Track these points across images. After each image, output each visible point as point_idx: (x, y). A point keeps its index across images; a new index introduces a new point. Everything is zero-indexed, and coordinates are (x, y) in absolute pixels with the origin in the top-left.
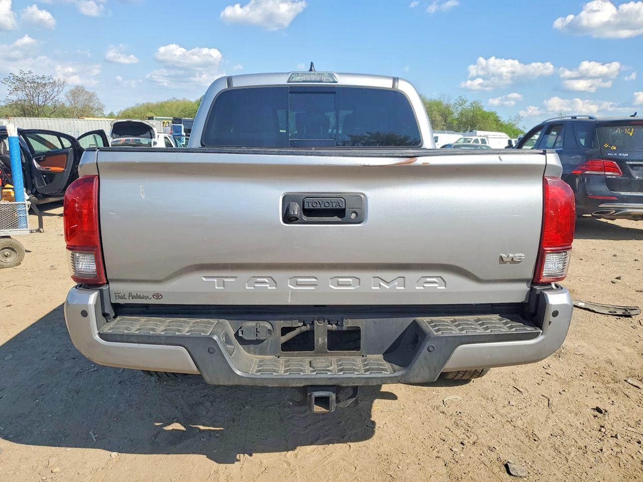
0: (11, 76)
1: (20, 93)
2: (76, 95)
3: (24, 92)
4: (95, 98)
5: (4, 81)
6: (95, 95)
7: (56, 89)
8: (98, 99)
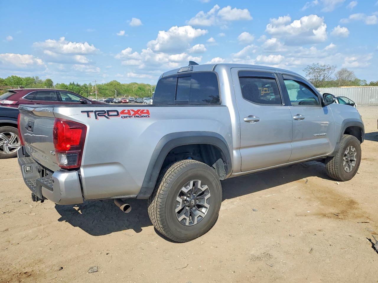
0: (308, 67)
1: (311, 75)
2: (341, 74)
3: (313, 75)
4: (353, 75)
5: (304, 70)
6: (353, 72)
7: (331, 72)
8: (354, 75)
